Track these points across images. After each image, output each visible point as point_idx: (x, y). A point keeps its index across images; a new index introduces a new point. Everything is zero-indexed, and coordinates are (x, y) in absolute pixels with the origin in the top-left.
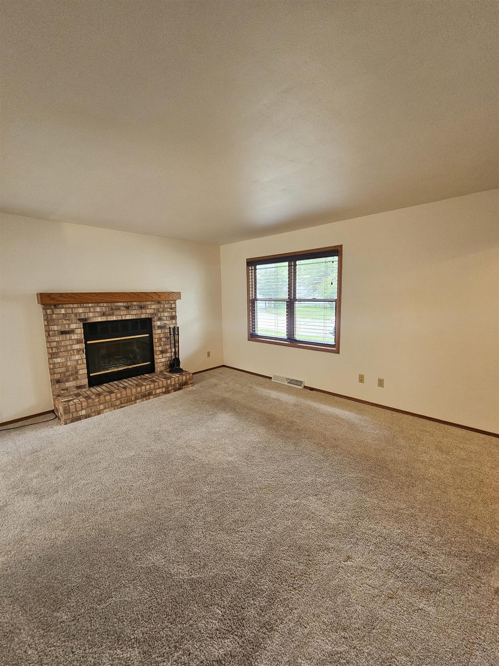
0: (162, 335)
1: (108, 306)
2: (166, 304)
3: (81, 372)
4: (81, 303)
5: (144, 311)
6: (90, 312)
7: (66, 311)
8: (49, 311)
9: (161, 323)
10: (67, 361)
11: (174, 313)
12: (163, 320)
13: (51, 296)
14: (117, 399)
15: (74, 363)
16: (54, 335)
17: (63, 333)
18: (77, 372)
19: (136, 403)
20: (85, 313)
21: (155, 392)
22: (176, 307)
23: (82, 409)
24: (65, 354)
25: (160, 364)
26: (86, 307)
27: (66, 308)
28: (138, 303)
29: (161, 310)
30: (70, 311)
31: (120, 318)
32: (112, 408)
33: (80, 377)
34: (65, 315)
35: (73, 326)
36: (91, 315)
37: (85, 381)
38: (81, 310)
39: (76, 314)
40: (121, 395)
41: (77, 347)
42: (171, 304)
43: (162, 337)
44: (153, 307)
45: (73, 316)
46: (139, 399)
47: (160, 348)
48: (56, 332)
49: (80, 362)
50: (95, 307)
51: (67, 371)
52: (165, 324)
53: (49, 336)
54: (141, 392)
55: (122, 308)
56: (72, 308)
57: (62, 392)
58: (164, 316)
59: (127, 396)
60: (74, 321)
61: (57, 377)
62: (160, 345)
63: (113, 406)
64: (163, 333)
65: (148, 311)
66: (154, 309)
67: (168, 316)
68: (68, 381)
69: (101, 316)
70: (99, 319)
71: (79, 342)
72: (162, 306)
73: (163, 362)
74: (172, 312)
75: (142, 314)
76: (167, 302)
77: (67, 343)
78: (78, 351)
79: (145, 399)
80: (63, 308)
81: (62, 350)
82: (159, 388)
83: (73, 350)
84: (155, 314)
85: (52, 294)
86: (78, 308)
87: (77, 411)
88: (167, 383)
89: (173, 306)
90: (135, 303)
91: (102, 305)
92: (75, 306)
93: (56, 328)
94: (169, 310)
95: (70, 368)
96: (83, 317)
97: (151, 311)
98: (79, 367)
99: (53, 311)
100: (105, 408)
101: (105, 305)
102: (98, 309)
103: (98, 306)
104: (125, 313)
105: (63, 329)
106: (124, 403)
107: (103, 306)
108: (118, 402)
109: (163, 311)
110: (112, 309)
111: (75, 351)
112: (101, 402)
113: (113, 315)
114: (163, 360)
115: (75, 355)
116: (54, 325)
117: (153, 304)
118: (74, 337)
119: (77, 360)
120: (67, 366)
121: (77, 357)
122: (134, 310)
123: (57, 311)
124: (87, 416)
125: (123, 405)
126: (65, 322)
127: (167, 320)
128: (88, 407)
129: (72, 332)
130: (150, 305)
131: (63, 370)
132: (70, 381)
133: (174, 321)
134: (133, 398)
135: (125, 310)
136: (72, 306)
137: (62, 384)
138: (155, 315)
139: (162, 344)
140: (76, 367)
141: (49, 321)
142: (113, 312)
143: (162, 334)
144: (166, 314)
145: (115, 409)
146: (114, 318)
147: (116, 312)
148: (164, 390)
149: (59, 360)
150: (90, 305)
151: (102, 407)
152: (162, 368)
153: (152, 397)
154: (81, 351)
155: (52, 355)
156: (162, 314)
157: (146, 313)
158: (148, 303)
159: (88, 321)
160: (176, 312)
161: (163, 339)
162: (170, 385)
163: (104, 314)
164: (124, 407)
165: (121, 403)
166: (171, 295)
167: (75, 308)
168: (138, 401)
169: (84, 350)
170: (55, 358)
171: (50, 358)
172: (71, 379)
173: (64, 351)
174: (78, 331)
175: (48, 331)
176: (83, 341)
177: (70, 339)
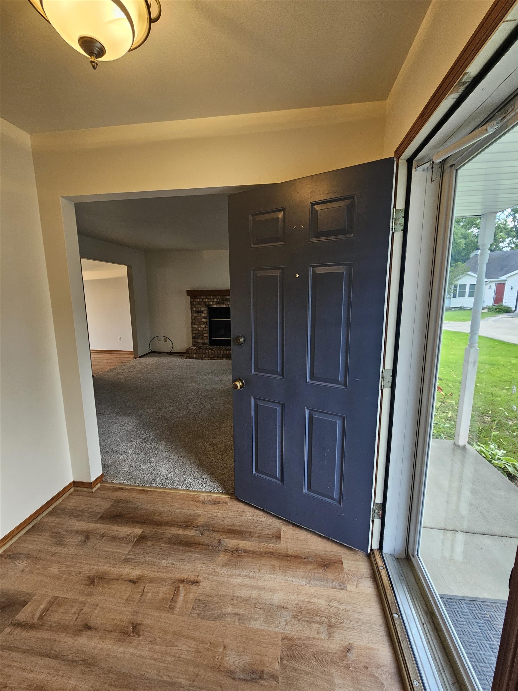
1: (221, 298)
3: (205, 335)
4: (206, 296)
6: (211, 301)
7: (199, 300)
8: (192, 300)
10: (198, 328)
13: (192, 292)
14: (212, 354)
16: (194, 313)
17: (198, 312)
18: (203, 335)
20: (209, 301)
23: (194, 354)
24: (198, 323)
26: (209, 298)
30: (201, 300)
31: (227, 306)
33: (204, 337)
34: (199, 302)
35: (203, 309)
36: (212, 303)
37: (207, 341)
38: (207, 300)
39: (204, 302)
40: (214, 352)
41: (203, 320)
48: (195, 311)
49: (205, 329)
51: (199, 333)
53: (191, 312)
54: (226, 354)
55: (229, 300)
56: (202, 298)
57: (196, 344)
59: (217, 354)
60: (203, 306)
61: (194, 335)
63: (209, 357)
70: (216, 306)
71: (205, 318)
77: (199, 317)
78: (204, 323)
79: (228, 359)
80: (198, 298)
81: (197, 321)
83: (202, 322)
85: (191, 290)
86: (205, 298)
87: (192, 354)
91: (217, 297)
93: (194, 309)
95: (200, 332)
96: (207, 304)
98: (204, 332)
99: (194, 300)
100: (205, 357)
102: (215, 300)
103: (215, 298)
105: (198, 310)
106: (216, 358)
107: (218, 298)
108: (212, 356)
110: (223, 300)
112: (203, 353)
113: (223, 304)
115: (202, 325)
116: (194, 307)
118: (203, 315)
119: (203, 328)
121: (204, 326)
123: (195, 300)
124: (196, 358)
126: (199, 306)
128: (197, 353)
129: (202, 312)
131: (196, 332)
132: (199, 339)
134: (221, 356)
137: (196, 340)
140: (203, 332)
141: (192, 305)
142: (223, 302)
145: (210, 359)
146: (224, 306)
147: (225, 302)
149: (195, 326)
150: (211, 297)
155: (193, 323)
159: (210, 307)
163: (218, 303)
164: (215, 360)
165: (214, 357)
167: (204, 298)
168: (224, 359)
169: (208, 323)
170: (194, 325)
171: (192, 325)
172: (200, 338)
173: (198, 322)
174: (205, 312)
175: (191, 310)
176: (208, 318)
177: (201, 316)
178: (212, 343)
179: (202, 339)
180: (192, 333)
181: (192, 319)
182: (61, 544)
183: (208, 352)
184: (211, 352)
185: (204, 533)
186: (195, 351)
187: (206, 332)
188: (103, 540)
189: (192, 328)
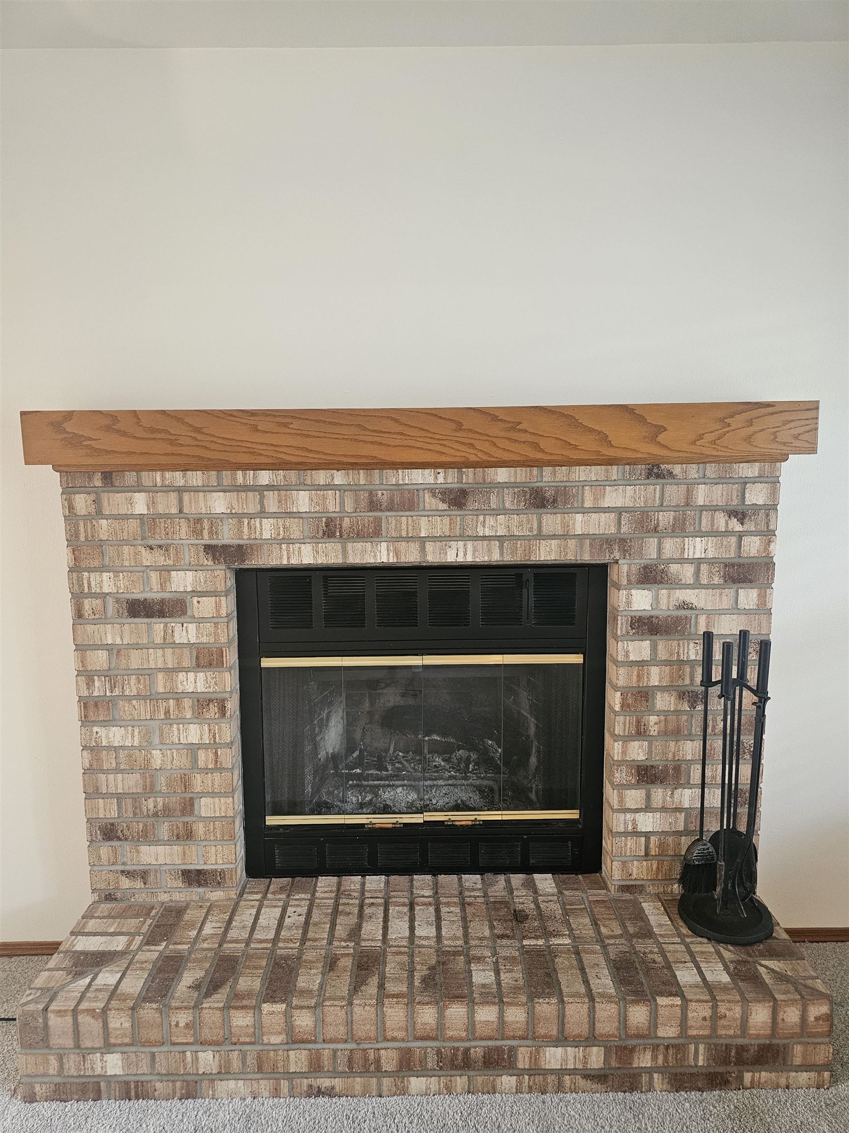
0: (655, 676)
1: (354, 489)
2: (704, 480)
3: (206, 807)
4: (220, 466)
5: (551, 522)
6: (263, 513)
7: (152, 503)
8: (82, 503)
9: (656, 599)
10: (147, 745)
11: (752, 546)
12: (676, 584)
13: (69, 426)
14: (294, 1040)
15: (181, 761)
16: (102, 619)
17: (137, 609)
18: (188, 807)
19: (403, 1091)
20: (240, 517)
21: (535, 1058)
22: (774, 507)
24: (143, 709)
25: (630, 842)
26: (246, 488)
27: (152, 490)
28: (521, 475)
29: (665, 519)
30: (167, 504)
31: (410, 556)
32: (265, 1086)
33: (200, 829)
34: (149, 522)
35: (182, 582)
36: (267, 529)
37: (224, 856)
38: (219, 503)
39: (196, 523)
40: (321, 1022)
41: (192, 682)
42: (744, 483)
43: (655, 681)
44: (614, 498)
45: (184, 529)
46: (424, 1072)
47: (638, 752)
48: (110, 601)
49: (204, 758)
50: (288, 488)
51: (150, 790)
52: (685, 606)
53: (79, 614)
54: (438, 1032)
55: (430, 502)
56: (180, 490)
57: (125, 883)
58: (682, 561)
59: (351, 1036)
60: (188, 556)
61: (108, 811)
62: (640, 732)
63: (270, 1076)
64: (667, 663)
65: (579, 523)
66: (619, 512)
67: (711, 562)
68: (147, 837)
69: (314, 539)
72: (674, 493)
73: (647, 835)
74: (740, 536)
75: (540, 536)
76: (711, 470)
77: (156, 659)
78: (202, 703)
79: (460, 1082)
80: (139, 488)
81: (132, 688)
82: (562, 1040)
83: (178, 698)
84: (623, 544)
85: (69, 415)
86: (206, 489)
87: (84, 1053)
88: (623, 1019)
89: (756, 496)
90: (502, 475)
91: (321, 477)
92: (196, 478)
93: (106, 583)
94: (721, 521)
95: (162, 780)
96: (227, 536)
97: (604, 525)
98: (198, 783)
99: (97, 502)
100: (225, 1072)
101: (339, 478)
102: (303, 501)
103: (302, 486)
104: (441, 526)
105: (138, 594)
106: (335, 1074)
107: (329, 487)
108: (298, 1059)
109: (679, 529)
110: (373, 505)
111: (187, 703)
112: (206, 1034)
113: (374, 533)
114: (647, 822)
115: (182, 721)
116: (102, 569)
117: (614, 484)
118: (185, 633)
119: (193, 750)
120: (146, 769)
121: (194, 734)
122: (496, 512)
123: (115, 502)
124: (134, 1090)
125: (325, 1083)
126: (147, 558)
127: (697, 585)
128: (136, 1040)
129: (175, 608)
130: (594, 484)
131: (130, 783)
132: (157, 842)
133: (748, 597)
134: (389, 1059)
135: (441, 514)
136: (177, 478)
137: (127, 846)
138: (625, 552)
139: (654, 730)
140: (186, 782)
142: (378, 522)
143: (655, 671)
144: (697, 548)
145: (276, 1093)
147: (392, 522)
148: (596, 1058)
149: (115, 736)
150: (265, 477)
151: (208, 1060)
152: (639, 870)
153: (508, 1081)
154: (214, 709)
155: (94, 710)
156: (670, 547)
157: (565, 536)
158: (582, 473)
159: (253, 562)
160: (769, 535)
161: (664, 701)
162: (648, 1037)
163: (329, 530)
164: (330, 1093)
166: (737, 421)
167: (196, 490)
168: (416, 1083)
169: (233, 705)
170: (106, 723)
171: (85, 721)
172: (164, 830)
173: (138, 697)
174: (204, 607)
175: (78, 597)
176: (232, 657)
177: (168, 643)
179: (186, 835)
180: (92, 793)
181: (86, 675)
184: (289, 1028)
186: (119, 1022)
187: (217, 780)
189: (93, 749)
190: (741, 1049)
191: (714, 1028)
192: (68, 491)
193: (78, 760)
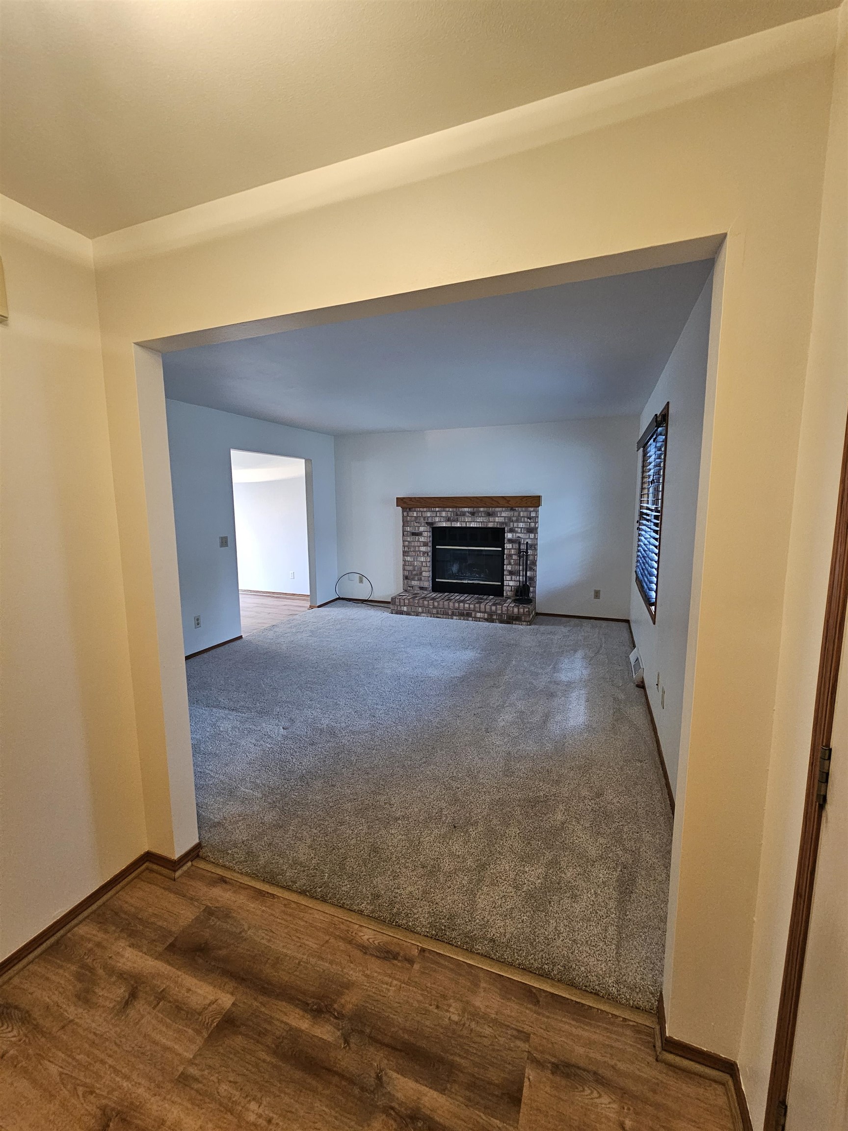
0: (513, 552)
1: (453, 512)
2: (522, 511)
3: (424, 574)
4: (429, 507)
5: (491, 519)
6: (436, 516)
7: (417, 514)
8: (405, 514)
9: (513, 535)
10: (414, 561)
11: (533, 525)
12: (517, 532)
13: (404, 500)
14: (434, 607)
15: (420, 564)
16: (407, 536)
17: (414, 534)
18: (421, 574)
19: (452, 619)
20: (432, 517)
21: (475, 614)
22: (538, 517)
23: (405, 606)
24: (414, 554)
25: (508, 587)
26: (434, 511)
27: (417, 512)
28: (485, 509)
29: (514, 519)
30: (420, 514)
31: (464, 525)
32: (429, 615)
33: (423, 578)
34: (416, 517)
35: (422, 529)
36: (437, 519)
37: (428, 584)
38: (429, 514)
39: (424, 518)
40: (439, 604)
41: (423, 549)
42: (531, 512)
43: (513, 553)
44: (503, 514)
45: (422, 519)
46: (456, 616)
47: (509, 568)
48: (409, 532)
49: (424, 564)
50: (441, 511)
51: (414, 570)
52: (519, 537)
53: (403, 535)
55: (467, 514)
56: (422, 512)
57: (409, 588)
58: (518, 528)
59: (443, 608)
60: (423, 525)
61: (407, 573)
62: (510, 564)
63: (430, 614)
64: (514, 549)
65: (497, 519)
66: (505, 517)
67: (524, 528)
68: (413, 579)
69: (446, 521)
70: (444, 525)
71: (425, 544)
72: (516, 514)
73: (511, 586)
74: (530, 523)
75: (489, 522)
76: (523, 509)
77: (416, 544)
78: (424, 553)
79: (462, 618)
80: (415, 511)
81: (412, 549)
82: (480, 612)
83: (420, 551)
84: (506, 524)
85: (404, 498)
86: (427, 511)
87: (401, 606)
88: (491, 609)
89: (533, 514)
90: (482, 509)
91: (447, 509)
92: (425, 509)
93: (408, 529)
94: (526, 519)
95: (416, 568)
96: (430, 521)
97: (501, 520)
98: (423, 569)
99: (408, 514)
100: (423, 612)
101: (451, 510)
102: (444, 514)
103: (444, 511)
104: (470, 519)
105: (414, 531)
106: (440, 614)
107: (449, 511)
108: (435, 611)
109: (517, 521)
110: (457, 515)
111: (421, 553)
112: (420, 605)
113: (457, 521)
114: (511, 583)
115: (420, 556)
116: (408, 526)
117: (504, 511)
118: (422, 539)
119: (422, 562)
120: (414, 566)
121: (422, 559)
122: (480, 517)
123: (411, 514)
124: (408, 614)
125: (439, 616)
126: (416, 524)
127: (521, 533)
129: (419, 534)
130: (500, 511)
131: (411, 568)
132: (415, 580)
133: (532, 536)
134: (450, 612)
135: (470, 517)
136: (422, 509)
137: (410, 581)
138: (506, 525)
139: (512, 563)
140: (421, 569)
141: (405, 523)
142: (458, 518)
143: (513, 550)
144: (521, 525)
145: (431, 617)
146: (458, 525)
147: (460, 518)
148: (486, 616)
149: (408, 559)
150: (437, 509)
151: (420, 610)
152: (509, 594)
153: (470, 619)
154: (426, 554)
155: (405, 553)
156: (515, 525)
157: (494, 522)
158: (497, 509)
159: (435, 526)
160: (536, 523)
161: (515, 557)
162: (495, 612)
163: (448, 520)
164: (440, 618)
165: (438, 613)
166: (524, 499)
167: (425, 512)
168: (454, 617)
169: (430, 554)
170: (407, 556)
171: (404, 555)
172: (416, 579)
173: (413, 551)
174: (425, 534)
175: (403, 531)
176: (430, 544)
177: (418, 541)
178: (437, 587)
179: (420, 580)
180: (404, 570)
181: (404, 546)
182: (87, 1001)
183: (428, 604)
184: (434, 605)
185: (352, 1040)
186: (407, 601)
187: (427, 569)
188: (158, 1008)
189: (404, 561)
190: (513, 617)
191: (508, 612)
192: (403, 512)
193: (402, 563)
